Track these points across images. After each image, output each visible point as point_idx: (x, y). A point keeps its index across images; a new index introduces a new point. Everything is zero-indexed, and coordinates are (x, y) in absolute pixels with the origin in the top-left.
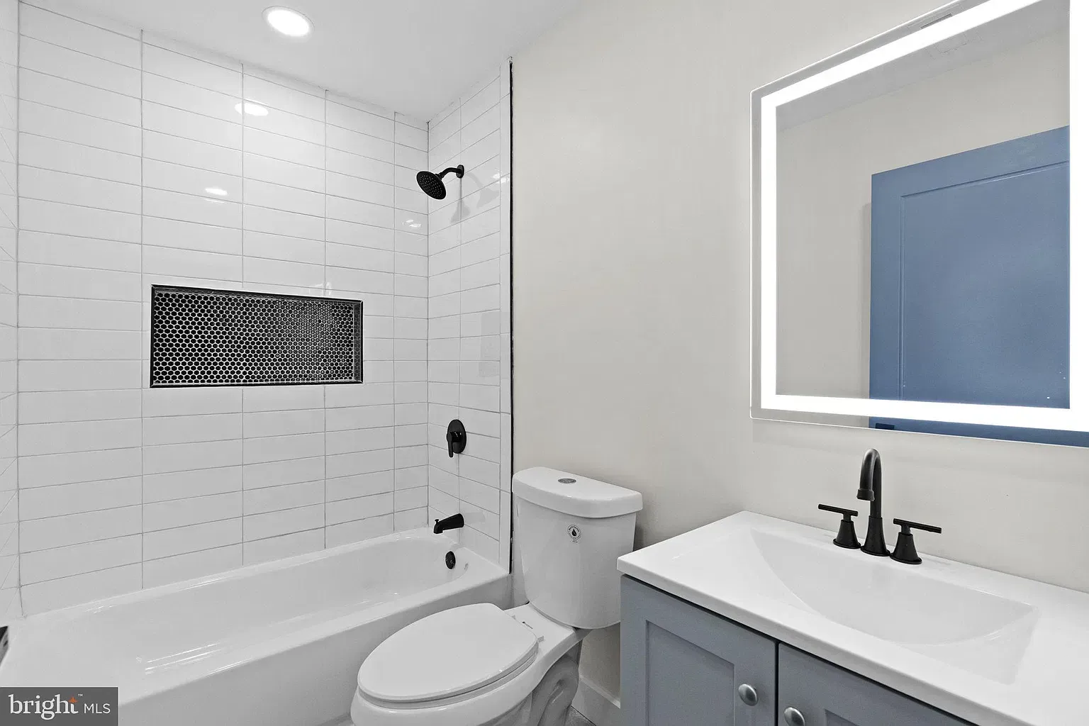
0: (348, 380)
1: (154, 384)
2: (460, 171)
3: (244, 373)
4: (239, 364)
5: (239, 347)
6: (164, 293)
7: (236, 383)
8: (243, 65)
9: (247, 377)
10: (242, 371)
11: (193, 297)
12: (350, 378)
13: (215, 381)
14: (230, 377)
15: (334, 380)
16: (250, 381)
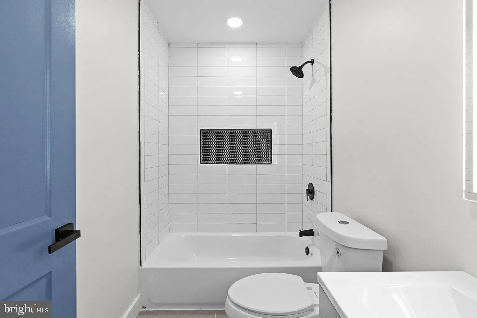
0: (267, 163)
1: (202, 163)
2: (312, 62)
3: (229, 159)
4: (227, 156)
5: (227, 149)
6: (205, 131)
7: (226, 163)
8: (227, 44)
9: (230, 161)
10: (228, 159)
11: (213, 132)
12: (268, 162)
13: (220, 162)
14: (225, 161)
15: (262, 163)
16: (231, 162)
